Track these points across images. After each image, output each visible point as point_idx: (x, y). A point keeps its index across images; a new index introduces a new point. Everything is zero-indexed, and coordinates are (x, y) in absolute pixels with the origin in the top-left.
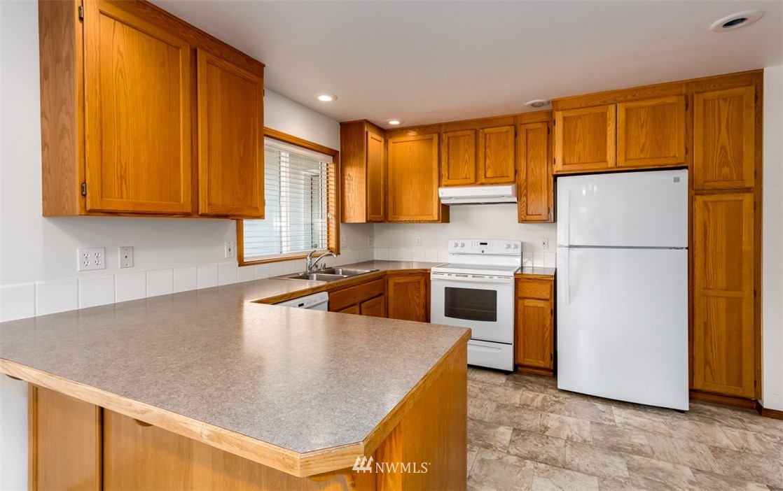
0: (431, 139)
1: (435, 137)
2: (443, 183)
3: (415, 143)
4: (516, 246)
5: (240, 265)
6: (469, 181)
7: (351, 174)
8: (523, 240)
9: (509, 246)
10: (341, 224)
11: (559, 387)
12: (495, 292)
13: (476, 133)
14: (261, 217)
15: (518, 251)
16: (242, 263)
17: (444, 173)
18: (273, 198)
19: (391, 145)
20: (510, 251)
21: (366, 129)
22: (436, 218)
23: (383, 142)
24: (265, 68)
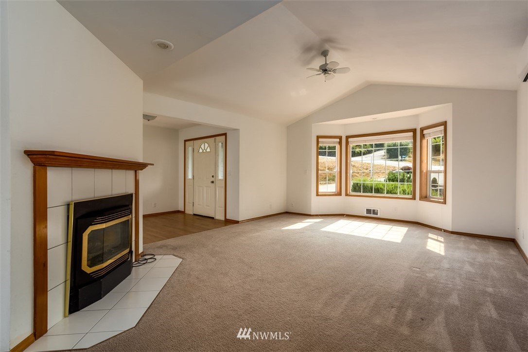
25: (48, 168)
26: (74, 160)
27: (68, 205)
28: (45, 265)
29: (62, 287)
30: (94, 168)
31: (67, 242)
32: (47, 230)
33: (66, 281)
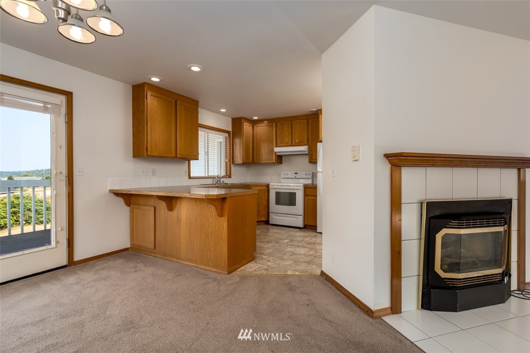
0: (273, 125)
1: (274, 124)
2: (278, 145)
3: (265, 127)
4: (310, 174)
5: (189, 178)
6: (288, 145)
7: (236, 141)
8: (313, 171)
9: (306, 174)
10: (232, 165)
11: (318, 231)
12: (295, 193)
13: (292, 122)
14: (198, 159)
15: (310, 176)
16: (190, 178)
17: (278, 141)
18: (202, 152)
19: (255, 128)
20: (307, 176)
21: (243, 121)
22: (274, 161)
23: (251, 127)
24: (199, 103)
25: (402, 168)
26: (426, 160)
27: (422, 203)
28: (399, 253)
29: (415, 279)
30: (453, 167)
31: (420, 239)
32: (401, 223)
33: (419, 275)
